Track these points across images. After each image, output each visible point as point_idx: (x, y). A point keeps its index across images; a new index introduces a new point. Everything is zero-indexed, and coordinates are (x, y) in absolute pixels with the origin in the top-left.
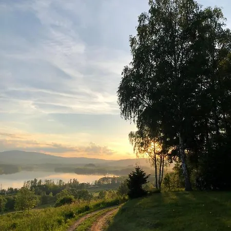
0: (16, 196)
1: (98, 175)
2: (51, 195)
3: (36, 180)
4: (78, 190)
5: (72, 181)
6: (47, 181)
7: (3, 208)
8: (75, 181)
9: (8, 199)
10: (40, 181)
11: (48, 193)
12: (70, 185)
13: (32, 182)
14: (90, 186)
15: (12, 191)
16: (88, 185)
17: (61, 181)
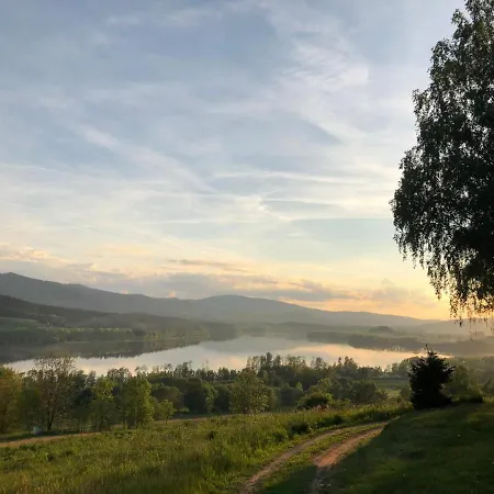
0: (233, 386)
1: (401, 351)
2: (300, 387)
3: (269, 356)
4: (354, 382)
5: (343, 362)
6: (291, 359)
7: (211, 407)
8: (349, 362)
9: (220, 390)
10: (278, 358)
11: (293, 384)
12: (338, 369)
13: (263, 359)
14: (381, 373)
15: (226, 375)
16: (377, 371)
17: (319, 360)
